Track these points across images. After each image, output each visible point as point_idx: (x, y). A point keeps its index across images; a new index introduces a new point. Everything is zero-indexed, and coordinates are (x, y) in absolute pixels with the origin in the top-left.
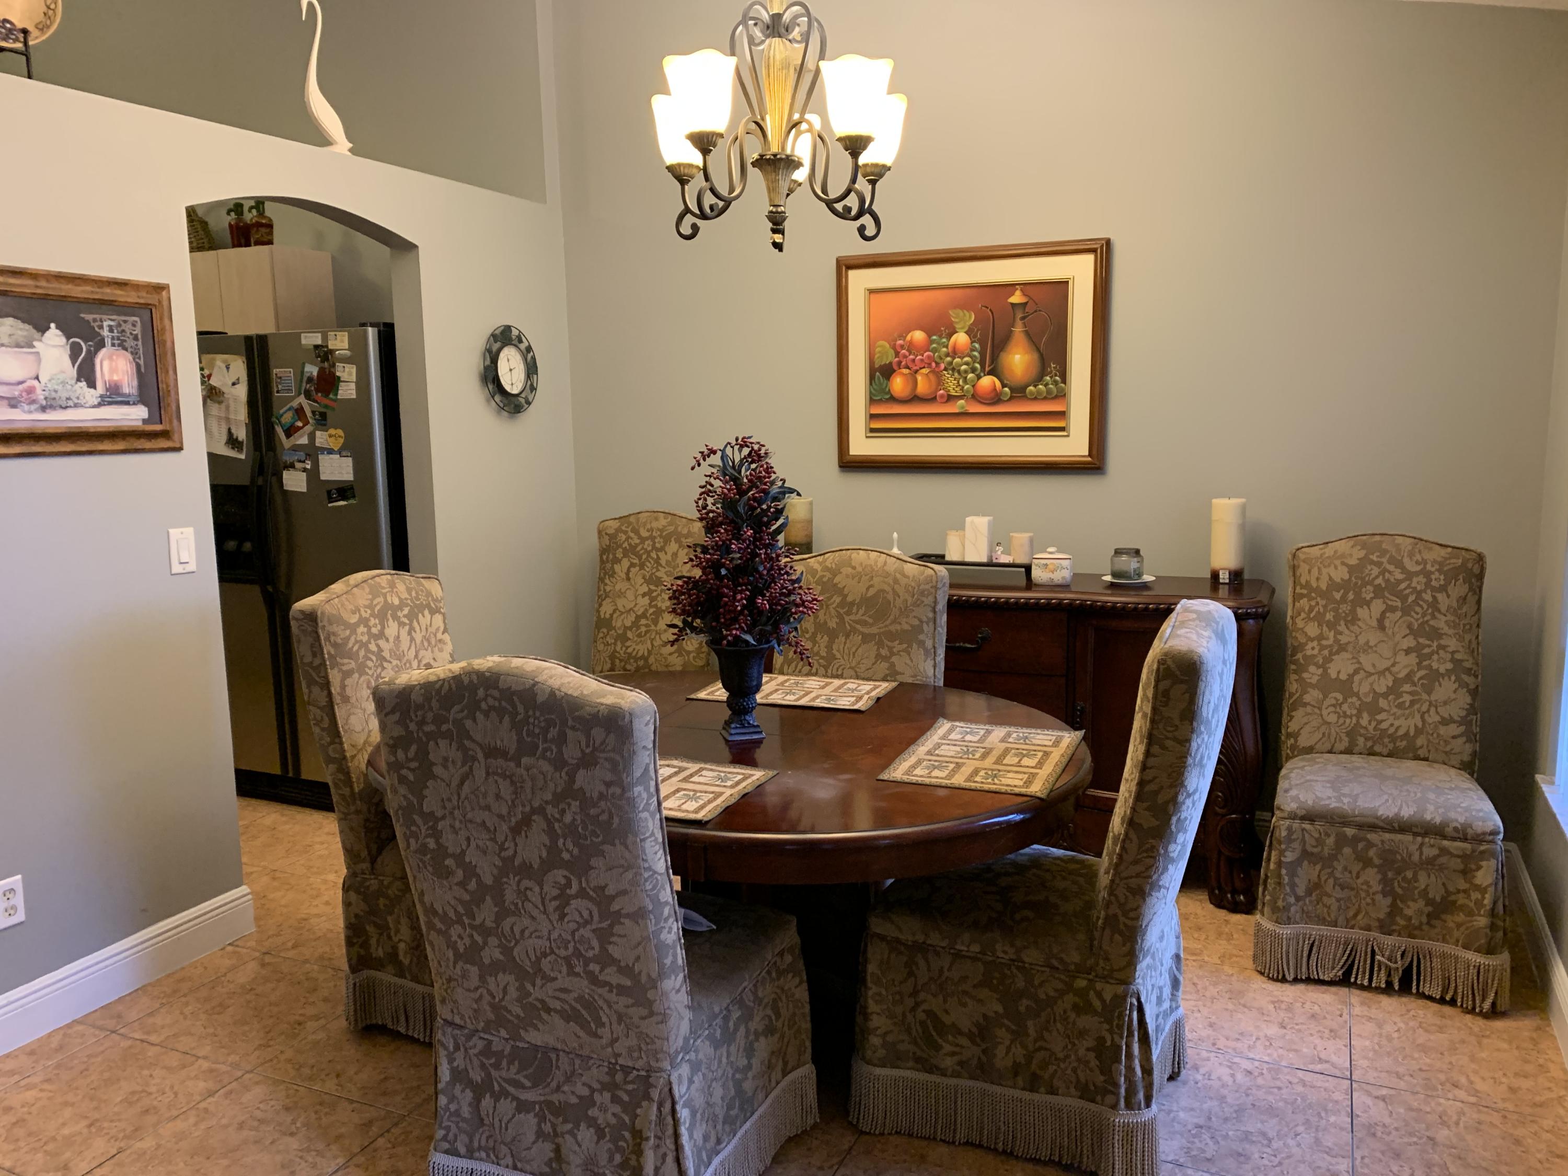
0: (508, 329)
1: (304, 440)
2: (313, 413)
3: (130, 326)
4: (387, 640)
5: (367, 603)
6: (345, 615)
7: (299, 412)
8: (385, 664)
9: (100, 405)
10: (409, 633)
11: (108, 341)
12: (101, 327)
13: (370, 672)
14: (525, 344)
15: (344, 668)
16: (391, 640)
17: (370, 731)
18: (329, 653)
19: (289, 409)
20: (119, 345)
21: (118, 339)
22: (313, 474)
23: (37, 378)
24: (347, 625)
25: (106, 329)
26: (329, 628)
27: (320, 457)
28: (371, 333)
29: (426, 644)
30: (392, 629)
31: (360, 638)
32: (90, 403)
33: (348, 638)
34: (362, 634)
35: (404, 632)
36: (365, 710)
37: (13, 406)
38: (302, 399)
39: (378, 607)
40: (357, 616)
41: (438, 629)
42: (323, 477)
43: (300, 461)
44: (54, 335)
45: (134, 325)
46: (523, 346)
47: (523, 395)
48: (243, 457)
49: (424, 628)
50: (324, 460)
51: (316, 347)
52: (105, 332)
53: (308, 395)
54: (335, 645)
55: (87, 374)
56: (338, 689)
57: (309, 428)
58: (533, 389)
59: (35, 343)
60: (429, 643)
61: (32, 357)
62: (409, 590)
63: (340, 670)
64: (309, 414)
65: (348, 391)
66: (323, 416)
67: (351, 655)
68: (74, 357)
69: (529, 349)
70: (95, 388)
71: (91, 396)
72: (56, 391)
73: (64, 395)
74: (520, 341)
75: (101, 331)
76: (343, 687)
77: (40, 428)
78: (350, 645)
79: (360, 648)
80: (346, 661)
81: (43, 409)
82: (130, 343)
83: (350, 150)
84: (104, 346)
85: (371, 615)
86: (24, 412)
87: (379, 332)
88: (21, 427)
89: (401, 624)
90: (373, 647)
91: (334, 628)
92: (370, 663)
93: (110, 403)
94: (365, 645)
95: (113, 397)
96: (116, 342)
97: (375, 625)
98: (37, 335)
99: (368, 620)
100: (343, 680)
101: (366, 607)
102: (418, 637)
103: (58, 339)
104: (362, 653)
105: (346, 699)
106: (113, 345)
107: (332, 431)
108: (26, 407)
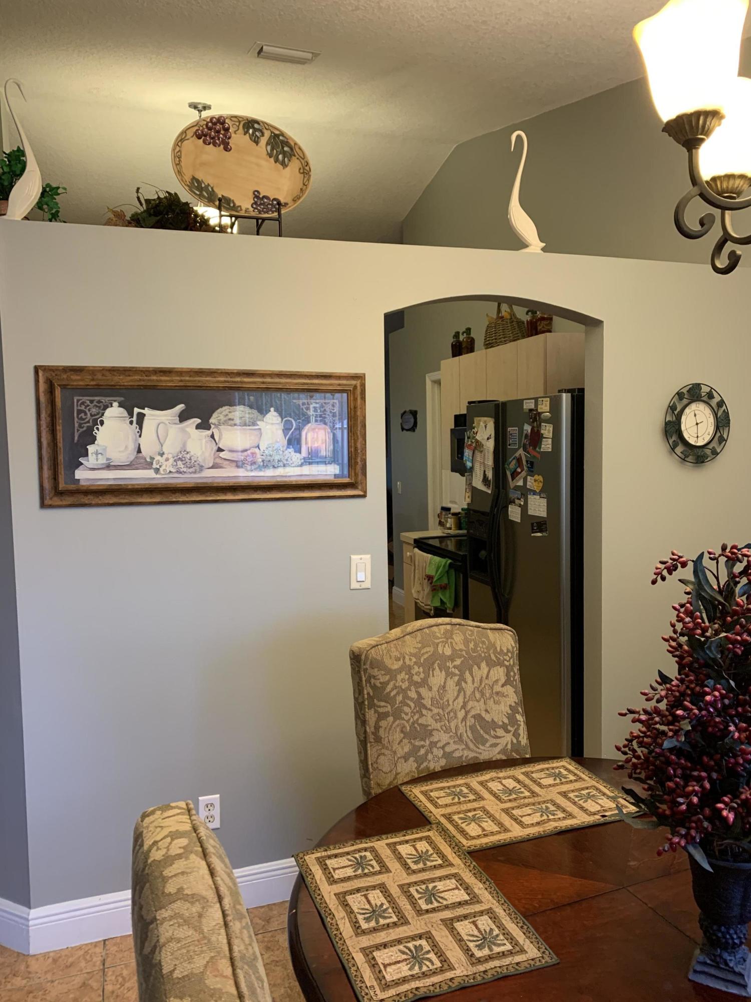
0: (698, 386)
1: (521, 483)
2: (527, 461)
3: (331, 407)
4: (430, 689)
5: (413, 651)
6: (388, 662)
7: (519, 460)
8: (424, 712)
9: (301, 465)
10: (458, 684)
11: (313, 419)
12: (308, 409)
13: (406, 718)
14: (717, 399)
15: (381, 710)
16: (435, 689)
17: (397, 774)
18: (368, 694)
19: (514, 458)
20: (321, 421)
21: (321, 416)
22: (524, 509)
23: (258, 447)
24: (388, 671)
25: (312, 409)
26: (370, 671)
27: (529, 496)
28: (566, 398)
29: (478, 695)
30: (437, 678)
31: (399, 683)
32: (295, 464)
33: (387, 683)
34: (403, 680)
35: (451, 683)
36: (395, 753)
37: (238, 467)
38: (521, 452)
39: (426, 656)
40: (401, 662)
41: (497, 681)
42: (530, 512)
43: (518, 499)
44: (273, 417)
45: (333, 406)
46: (714, 402)
47: (710, 446)
48: (490, 492)
49: (477, 679)
50: (531, 498)
51: (531, 410)
52: (311, 412)
53: (525, 450)
54: (374, 687)
55: (294, 442)
56: (373, 729)
57: (524, 474)
58: (722, 440)
59: (259, 423)
60: (483, 694)
61: (257, 433)
62: (466, 642)
63: (376, 711)
64: (524, 463)
65: (547, 445)
66: (532, 464)
67: (387, 699)
68: (286, 430)
69: (721, 403)
70: (300, 453)
71: (296, 458)
72: (271, 456)
73: (277, 458)
74: (710, 396)
75: (308, 412)
76: (377, 727)
77: (257, 482)
78: (388, 690)
79: (398, 693)
80: (382, 704)
81: (260, 468)
82: (329, 419)
83: (544, 249)
84: (309, 422)
85: (415, 663)
86: (247, 470)
87: (573, 397)
88: (242, 481)
89: (449, 674)
90: (413, 694)
91: (375, 672)
92: (406, 709)
93: (310, 463)
94: (404, 691)
95: (313, 458)
96: (319, 419)
97: (418, 673)
98: (260, 416)
99: (410, 668)
100: (377, 723)
101: (411, 655)
102: (469, 687)
103: (275, 419)
104: (400, 698)
105: (378, 740)
106: (316, 421)
107: (536, 477)
108: (249, 467)
